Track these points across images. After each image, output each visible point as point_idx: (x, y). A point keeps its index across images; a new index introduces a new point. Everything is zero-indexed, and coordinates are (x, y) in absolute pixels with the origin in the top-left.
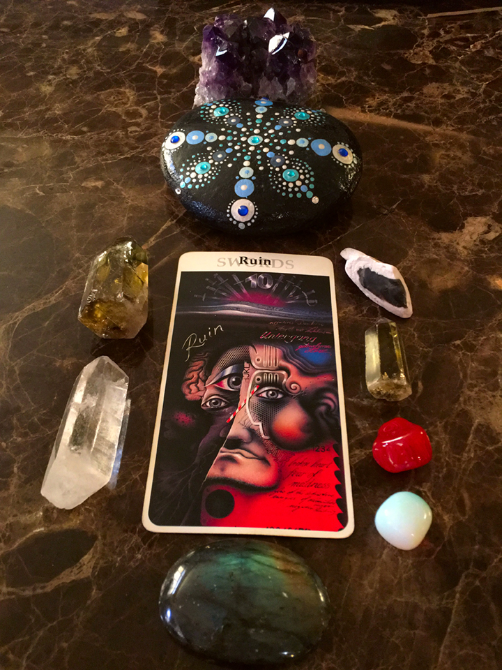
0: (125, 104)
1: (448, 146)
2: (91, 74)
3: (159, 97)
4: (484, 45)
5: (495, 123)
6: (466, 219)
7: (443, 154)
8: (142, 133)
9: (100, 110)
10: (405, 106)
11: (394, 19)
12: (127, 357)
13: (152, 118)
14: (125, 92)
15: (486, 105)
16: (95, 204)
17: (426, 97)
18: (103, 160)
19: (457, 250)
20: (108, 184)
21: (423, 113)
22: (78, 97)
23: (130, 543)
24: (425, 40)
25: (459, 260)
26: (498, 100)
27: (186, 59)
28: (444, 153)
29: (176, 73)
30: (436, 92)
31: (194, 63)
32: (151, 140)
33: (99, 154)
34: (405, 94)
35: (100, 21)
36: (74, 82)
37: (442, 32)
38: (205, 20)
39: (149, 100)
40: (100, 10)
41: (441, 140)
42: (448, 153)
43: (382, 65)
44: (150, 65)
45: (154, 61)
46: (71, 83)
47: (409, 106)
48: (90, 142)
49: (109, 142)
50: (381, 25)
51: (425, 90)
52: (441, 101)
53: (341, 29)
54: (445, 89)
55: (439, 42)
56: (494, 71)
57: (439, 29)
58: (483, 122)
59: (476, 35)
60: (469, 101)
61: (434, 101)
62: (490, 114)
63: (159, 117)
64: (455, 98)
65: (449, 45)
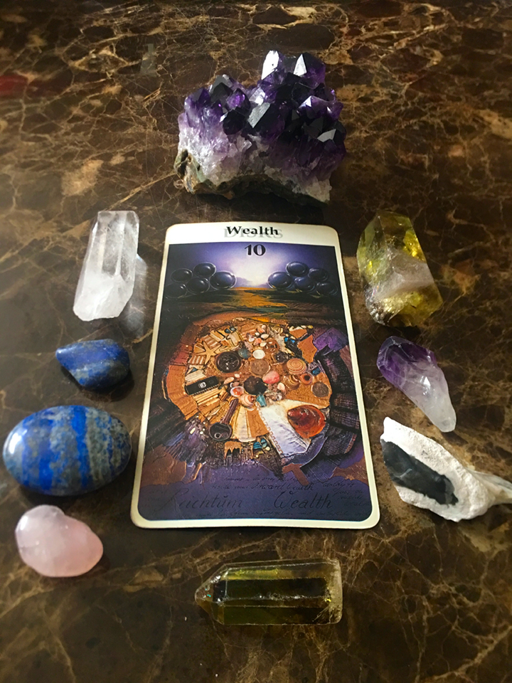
1: (361, 155)
3: (24, 107)
4: (410, 43)
5: (416, 128)
7: (353, 165)
11: (310, 17)
13: (11, 131)
15: (409, 107)
24: (343, 39)
26: (423, 101)
27: (64, 64)
28: (354, 162)
29: (50, 79)
30: (351, 95)
31: (73, 68)
37: (363, 30)
38: (94, 21)
39: (11, 110)
41: (352, 149)
42: (358, 163)
45: (26, 67)
50: (294, 24)
51: (339, 93)
52: (356, 104)
53: (250, 30)
54: (362, 91)
55: (359, 40)
56: (420, 70)
57: (360, 27)
58: (403, 127)
59: (401, 32)
60: (388, 104)
61: (349, 105)
62: (412, 118)
63: (20, 129)
64: (372, 101)
65: (370, 44)
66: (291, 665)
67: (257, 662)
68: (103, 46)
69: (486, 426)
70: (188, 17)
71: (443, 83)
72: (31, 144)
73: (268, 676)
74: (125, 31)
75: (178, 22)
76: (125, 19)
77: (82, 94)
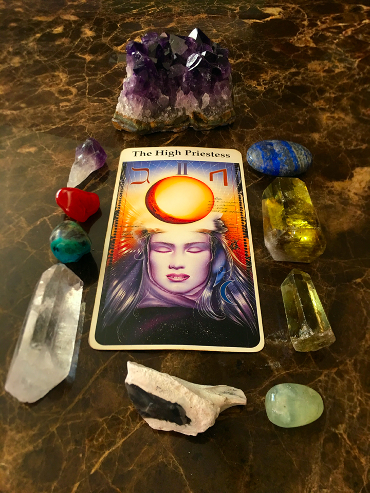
0: (58, 84)
1: (333, 109)
2: (31, 62)
3: (87, 78)
4: (354, 32)
6: (354, 169)
7: (328, 116)
8: (72, 107)
9: (37, 90)
10: (293, 79)
11: (279, 14)
13: (81, 95)
14: (59, 76)
15: (362, 76)
16: (28, 167)
17: (310, 71)
18: (37, 130)
19: (349, 196)
20: (41, 150)
21: (308, 84)
22: (19, 81)
24: (305, 29)
25: (352, 205)
27: (110, 48)
28: (329, 114)
29: (101, 59)
30: (319, 69)
31: (117, 51)
32: (79, 113)
33: (33, 125)
34: (293, 70)
35: (41, 22)
36: (16, 69)
37: (319, 23)
38: (126, 19)
39: (78, 81)
40: (41, 14)
41: (326, 105)
42: (333, 115)
43: (272, 49)
44: (80, 54)
45: (84, 51)
46: (14, 70)
47: (296, 79)
48: (27, 116)
49: (43, 115)
50: (269, 19)
51: (309, 67)
52: (322, 74)
53: (237, 23)
54: (326, 65)
55: (317, 30)
56: (364, 51)
57: (317, 21)
59: (346, 24)
60: (346, 74)
61: (317, 75)
62: (365, 83)
63: (87, 94)
64: (334, 71)
65: (326, 32)
66: (344, 474)
67: (319, 472)
68: (135, 36)
70: (193, 16)
72: (95, 104)
73: (328, 481)
74: (149, 25)
75: (186, 19)
76: (148, 17)
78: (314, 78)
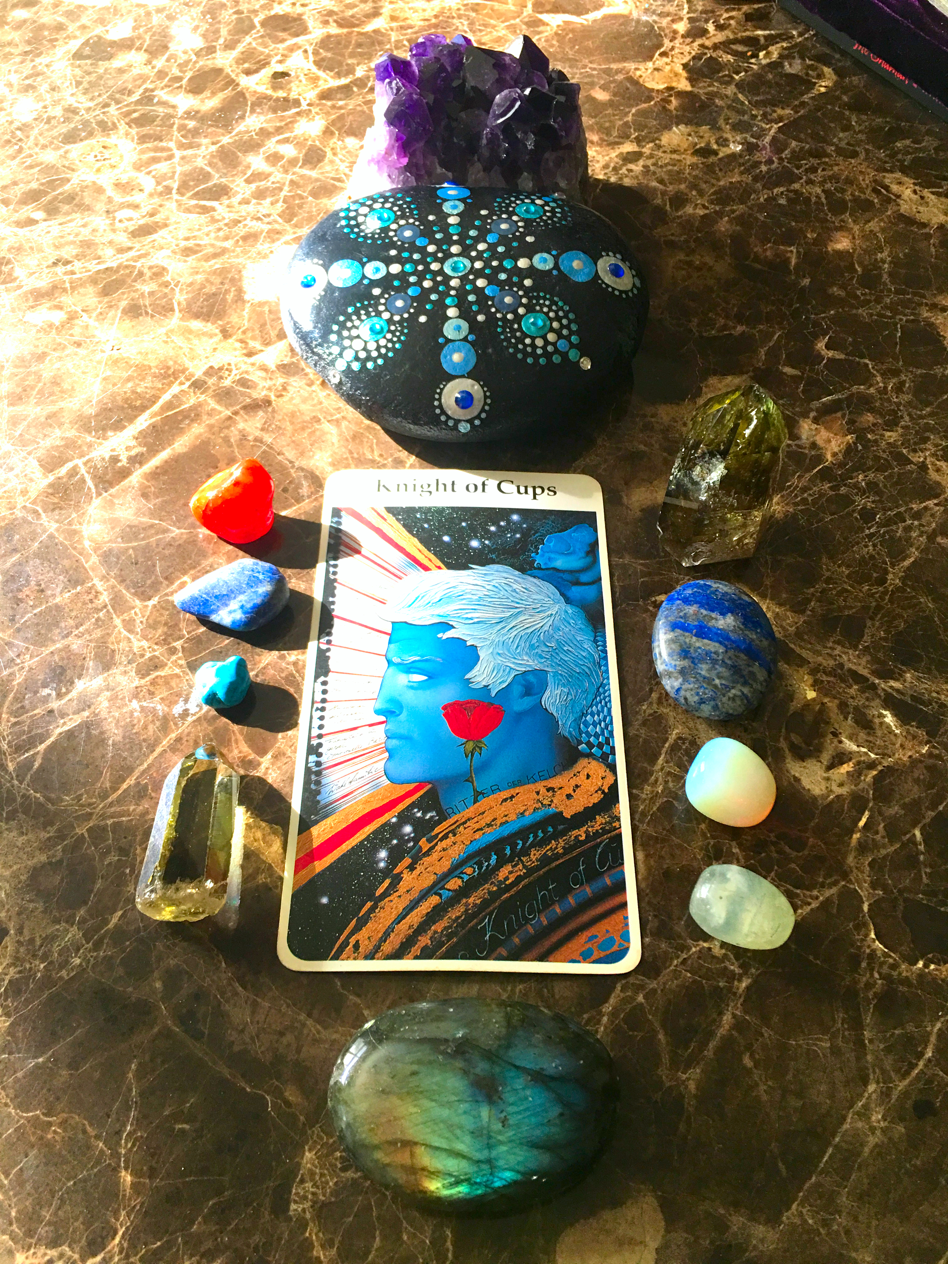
0: (114, 167)
1: (693, 245)
2: (58, 112)
3: (178, 154)
4: (785, 52)
5: (783, 201)
6: (706, 379)
7: (680, 261)
8: (141, 222)
9: (69, 180)
10: (624, 171)
12: (81, 629)
13: (161, 194)
14: (116, 145)
15: (774, 166)
16: (45, 355)
17: (665, 152)
18: (66, 273)
20: (72, 317)
21: (654, 184)
22: (30, 156)
23: (63, 939)
24: (677, 42)
26: (796, 157)
27: (233, 81)
28: (681, 256)
29: (213, 108)
30: (685, 145)
31: (247, 88)
32: (156, 236)
33: (59, 262)
34: (628, 147)
35: (82, 9)
36: (25, 127)
37: (711, 27)
39: (158, 161)
42: (688, 259)
45: (175, 85)
46: (19, 129)
47: (630, 171)
48: (46, 240)
49: (80, 238)
50: (599, 14)
51: (665, 140)
52: (690, 160)
53: (526, 23)
54: (702, 137)
55: (702, 46)
56: (797, 103)
57: (707, 21)
58: (762, 200)
59: (773, 32)
60: (741, 161)
61: (679, 161)
62: (777, 185)
63: (174, 191)
64: (717, 154)
65: (721, 53)
68: (292, 49)
69: (838, 642)
71: (832, 125)
72: (192, 217)
74: (325, 23)
77: (264, 133)
78: (670, 168)
